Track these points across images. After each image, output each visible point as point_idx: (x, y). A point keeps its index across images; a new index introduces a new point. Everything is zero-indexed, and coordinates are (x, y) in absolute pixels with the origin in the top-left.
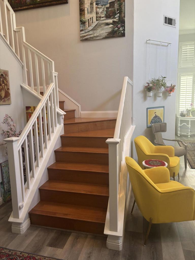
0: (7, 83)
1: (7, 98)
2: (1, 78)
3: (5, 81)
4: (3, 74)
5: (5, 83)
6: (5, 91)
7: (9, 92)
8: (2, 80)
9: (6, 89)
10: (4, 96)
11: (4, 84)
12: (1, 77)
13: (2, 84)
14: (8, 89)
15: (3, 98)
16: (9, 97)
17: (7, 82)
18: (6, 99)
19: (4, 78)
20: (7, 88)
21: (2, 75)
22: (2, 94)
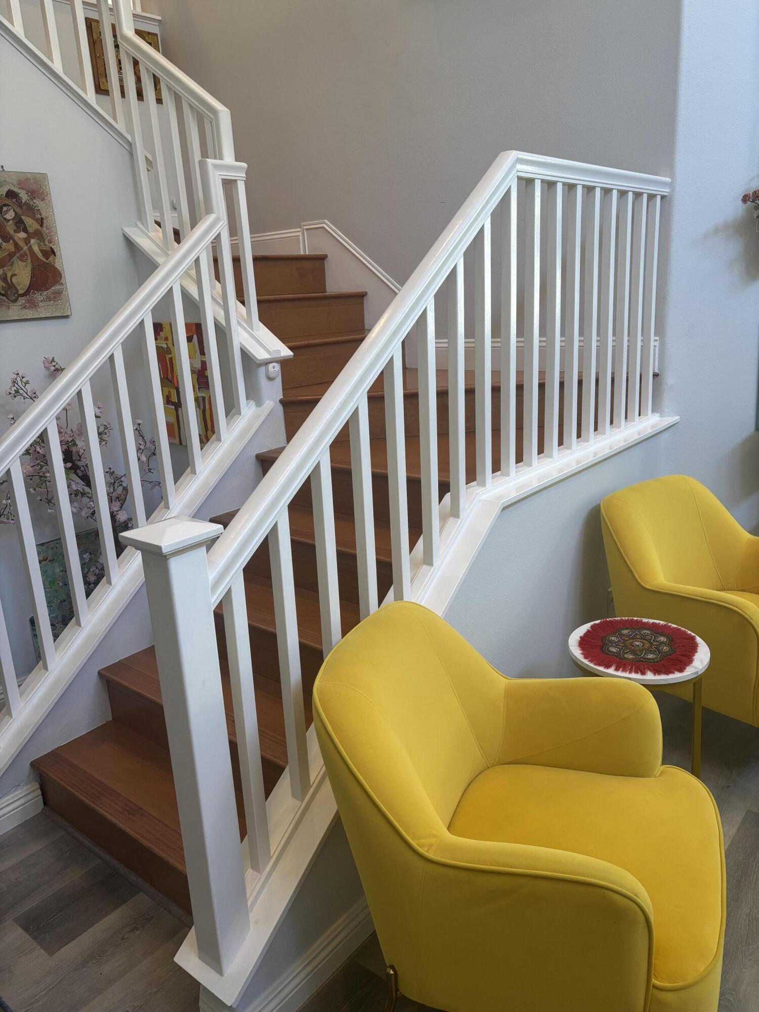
0: (41, 226)
1: (45, 293)
2: (5, 209)
3: (28, 221)
4: (16, 190)
5: (31, 230)
6: (29, 261)
7: (57, 265)
8: (10, 215)
9: (40, 255)
10: (28, 283)
11: (25, 230)
12: (6, 202)
13: (12, 232)
14: (51, 252)
15: (21, 292)
16: (58, 287)
17: (41, 222)
18: (39, 297)
19: (24, 207)
20: (42, 251)
21: (11, 194)
22: (14, 275)
